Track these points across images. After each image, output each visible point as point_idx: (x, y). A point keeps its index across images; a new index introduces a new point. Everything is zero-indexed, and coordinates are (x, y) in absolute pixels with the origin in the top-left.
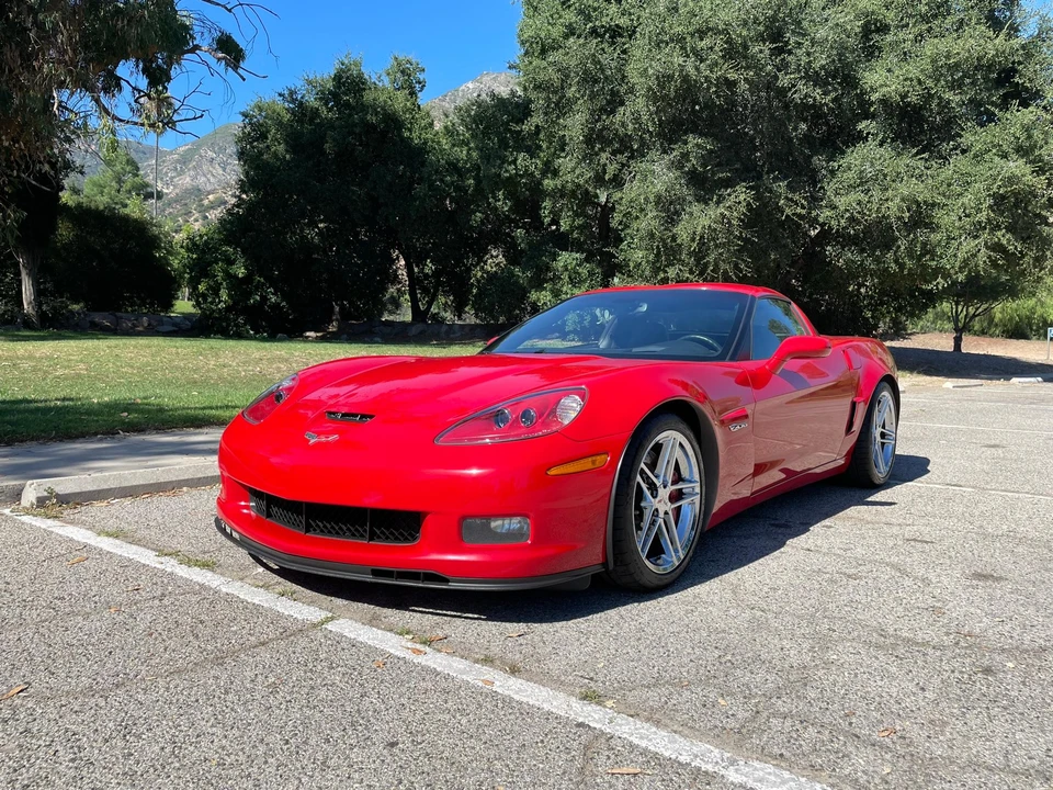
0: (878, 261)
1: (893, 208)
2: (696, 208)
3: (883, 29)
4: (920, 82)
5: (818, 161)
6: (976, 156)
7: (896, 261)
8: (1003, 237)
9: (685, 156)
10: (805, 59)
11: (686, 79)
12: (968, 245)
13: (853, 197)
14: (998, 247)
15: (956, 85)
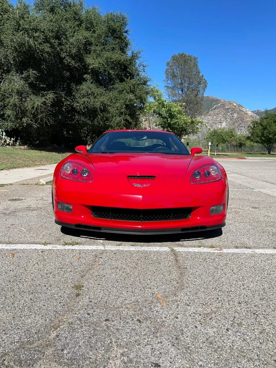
0: (91, 121)
1: (98, 105)
2: (33, 97)
3: (91, 44)
4: (103, 65)
5: (73, 85)
6: (120, 91)
7: (97, 122)
8: (128, 118)
9: (28, 76)
10: (68, 49)
12: (118, 119)
13: (85, 99)
14: (126, 120)
15: (113, 68)
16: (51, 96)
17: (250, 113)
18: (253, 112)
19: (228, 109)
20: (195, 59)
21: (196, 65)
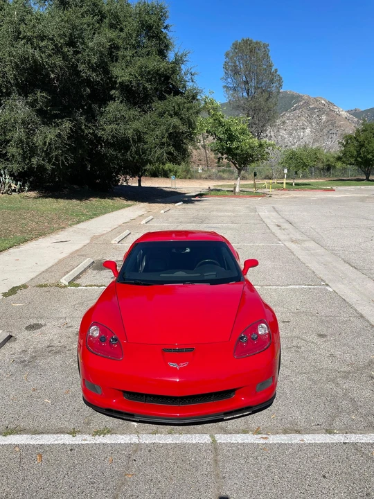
0: (123, 155)
1: (130, 133)
2: (43, 128)
3: (118, 48)
4: (136, 76)
5: (95, 106)
6: (161, 113)
7: (131, 156)
8: (172, 149)
9: (36, 100)
10: (87, 59)
11: (35, 61)
12: (159, 151)
13: (114, 126)
14: (169, 153)
15: (149, 81)
16: (67, 126)
17: (344, 114)
18: (348, 112)
19: (314, 108)
20: (266, 46)
21: (266, 56)
